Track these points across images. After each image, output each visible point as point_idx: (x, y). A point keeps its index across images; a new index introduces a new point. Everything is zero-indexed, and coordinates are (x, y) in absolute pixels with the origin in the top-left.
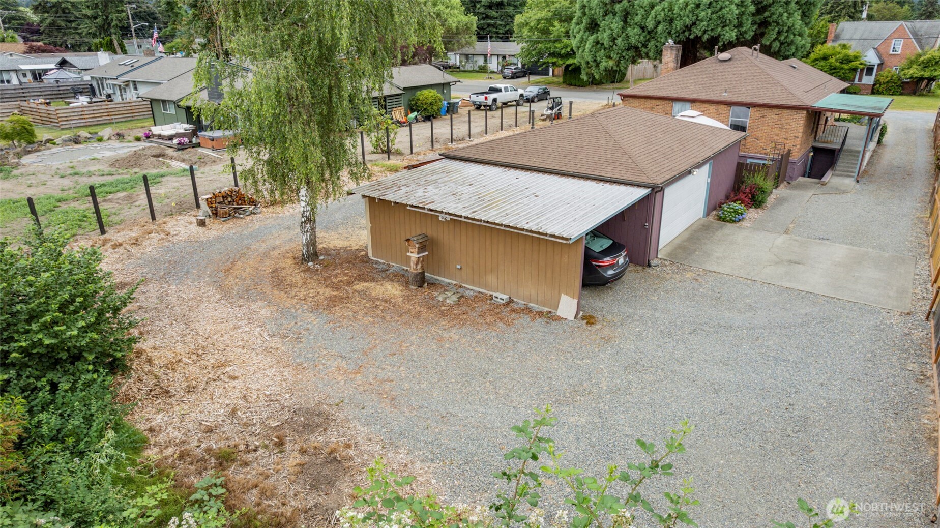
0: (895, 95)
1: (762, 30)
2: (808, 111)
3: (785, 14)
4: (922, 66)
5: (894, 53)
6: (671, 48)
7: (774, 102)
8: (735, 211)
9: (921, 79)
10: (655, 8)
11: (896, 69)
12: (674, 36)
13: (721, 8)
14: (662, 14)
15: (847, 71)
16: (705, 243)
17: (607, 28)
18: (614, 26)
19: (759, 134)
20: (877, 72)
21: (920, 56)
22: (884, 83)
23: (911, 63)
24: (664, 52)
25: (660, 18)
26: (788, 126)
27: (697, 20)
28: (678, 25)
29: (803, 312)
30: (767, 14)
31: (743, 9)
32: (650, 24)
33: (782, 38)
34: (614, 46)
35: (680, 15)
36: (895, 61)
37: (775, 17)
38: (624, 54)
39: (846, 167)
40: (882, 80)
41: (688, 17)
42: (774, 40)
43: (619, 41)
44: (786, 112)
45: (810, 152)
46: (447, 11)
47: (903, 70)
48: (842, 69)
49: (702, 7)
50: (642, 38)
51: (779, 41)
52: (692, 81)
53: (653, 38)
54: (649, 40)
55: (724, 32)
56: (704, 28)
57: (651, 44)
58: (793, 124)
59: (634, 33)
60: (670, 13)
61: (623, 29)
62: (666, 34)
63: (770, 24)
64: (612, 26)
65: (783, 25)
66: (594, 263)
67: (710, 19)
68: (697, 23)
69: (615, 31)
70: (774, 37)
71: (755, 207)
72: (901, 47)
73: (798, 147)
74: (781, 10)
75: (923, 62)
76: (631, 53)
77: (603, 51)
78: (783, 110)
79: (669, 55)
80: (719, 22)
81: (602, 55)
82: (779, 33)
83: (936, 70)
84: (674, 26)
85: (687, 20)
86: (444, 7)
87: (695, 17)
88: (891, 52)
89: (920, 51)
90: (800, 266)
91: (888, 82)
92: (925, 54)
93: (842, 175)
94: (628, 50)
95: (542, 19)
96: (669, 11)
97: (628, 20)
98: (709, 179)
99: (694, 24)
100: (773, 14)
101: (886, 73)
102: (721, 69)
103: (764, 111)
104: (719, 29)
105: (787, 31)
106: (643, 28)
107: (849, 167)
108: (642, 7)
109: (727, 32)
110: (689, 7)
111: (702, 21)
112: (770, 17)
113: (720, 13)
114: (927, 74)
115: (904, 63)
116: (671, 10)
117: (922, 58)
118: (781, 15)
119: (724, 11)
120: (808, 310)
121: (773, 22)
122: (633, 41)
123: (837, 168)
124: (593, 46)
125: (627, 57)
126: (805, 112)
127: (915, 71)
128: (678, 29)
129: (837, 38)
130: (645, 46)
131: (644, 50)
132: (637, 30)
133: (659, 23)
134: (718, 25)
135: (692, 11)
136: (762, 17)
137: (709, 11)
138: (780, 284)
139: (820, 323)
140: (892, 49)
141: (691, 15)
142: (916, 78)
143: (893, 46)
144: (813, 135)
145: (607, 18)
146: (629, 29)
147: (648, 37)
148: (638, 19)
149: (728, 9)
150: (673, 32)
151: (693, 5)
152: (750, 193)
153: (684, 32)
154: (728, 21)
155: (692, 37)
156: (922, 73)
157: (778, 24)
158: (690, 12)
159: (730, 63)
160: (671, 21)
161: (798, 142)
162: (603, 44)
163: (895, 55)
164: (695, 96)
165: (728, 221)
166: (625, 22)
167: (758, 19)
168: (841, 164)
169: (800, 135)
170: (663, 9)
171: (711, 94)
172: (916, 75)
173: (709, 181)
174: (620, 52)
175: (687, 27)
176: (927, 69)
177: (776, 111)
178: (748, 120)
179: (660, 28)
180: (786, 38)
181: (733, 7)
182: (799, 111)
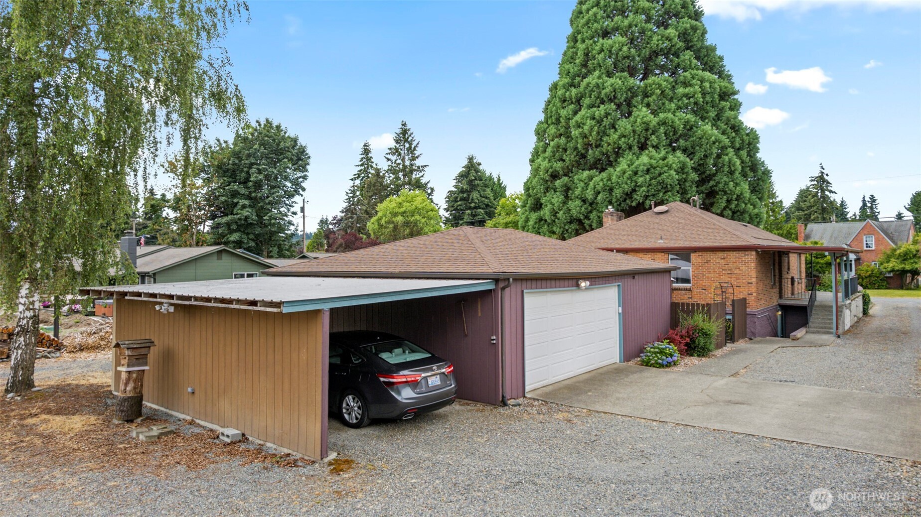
0: (881, 289)
1: (711, 200)
2: (757, 252)
3: (731, 183)
4: (900, 259)
5: (868, 249)
6: (611, 214)
7: (717, 244)
8: (662, 352)
9: (904, 272)
10: (594, 179)
11: (875, 264)
12: (615, 204)
13: (660, 175)
14: (601, 184)
15: (824, 266)
16: (607, 385)
17: (548, 204)
18: (555, 201)
19: (706, 283)
20: (856, 267)
21: (895, 250)
22: (866, 277)
23: (888, 259)
24: (605, 219)
25: (599, 188)
26: (737, 271)
27: (636, 186)
28: (617, 192)
29: (733, 460)
30: (712, 183)
31: (684, 176)
32: (589, 195)
33: (733, 206)
34: (556, 220)
35: (618, 183)
36: (872, 256)
37: (721, 186)
38: (567, 227)
39: (822, 323)
40: (863, 274)
41: (627, 184)
42: (725, 209)
43: (560, 214)
44: (733, 255)
45: (778, 311)
46: (423, 220)
47: (882, 264)
48: (818, 263)
49: (640, 173)
50: (583, 209)
51: (731, 209)
52: (625, 233)
53: (595, 209)
54: (591, 212)
55: (667, 197)
56: (644, 193)
57: (593, 216)
58: (744, 268)
59: (575, 206)
60: (609, 182)
61: (564, 203)
62: (606, 203)
63: (717, 193)
64: (553, 200)
65: (731, 194)
66: (382, 379)
67: (650, 185)
68: (637, 189)
69: (556, 205)
70: (724, 205)
71: (698, 356)
72: (873, 243)
73: (754, 294)
74: (725, 178)
75: (900, 255)
76: (574, 226)
77: (546, 226)
78: (729, 253)
79: (610, 222)
80: (660, 187)
81: (545, 230)
82: (729, 201)
83: (916, 263)
84: (614, 194)
85: (626, 186)
86: (421, 218)
87: (633, 184)
88: (865, 248)
89: (894, 246)
90: (744, 406)
91: (870, 276)
92: (899, 249)
93: (818, 332)
94: (571, 223)
95: (510, 223)
96: (607, 180)
97: (569, 194)
98: (620, 309)
99: (634, 191)
100: (719, 183)
101: (865, 268)
102: (657, 221)
103: (708, 256)
104: (661, 194)
105: (736, 200)
106: (584, 201)
107: (825, 323)
108: (581, 181)
109: (669, 197)
110: (627, 175)
111: (641, 186)
112: (716, 186)
113: (660, 178)
114: (908, 267)
115: (881, 257)
116: (609, 179)
117: (898, 252)
118: (726, 184)
119: (664, 176)
120: (743, 457)
121: (720, 191)
122: (574, 212)
123: (810, 324)
124: (536, 223)
125: (570, 230)
126: (754, 253)
127: (894, 264)
128: (619, 197)
129: (807, 237)
130: (587, 217)
131: (587, 222)
132: (578, 202)
133: (599, 193)
134: (659, 191)
135: (630, 178)
136: (708, 187)
137: (648, 177)
138: (704, 425)
139: (761, 474)
140: (865, 245)
141: (629, 182)
142: (898, 271)
143: (865, 243)
144: (777, 290)
145: (547, 194)
146: (570, 202)
147: (590, 208)
148: (578, 192)
149: (667, 174)
150: (614, 200)
151: (630, 173)
152: (689, 337)
153: (625, 200)
154: (669, 186)
155: (634, 204)
156: (903, 266)
157: (725, 193)
158: (628, 179)
159: (668, 214)
160: (611, 190)
161: (753, 289)
162: (546, 221)
163: (870, 250)
164: (627, 245)
165: (652, 366)
166: (567, 197)
167: (705, 188)
168: (815, 319)
169: (754, 280)
170: (602, 180)
171: (645, 243)
172: (897, 268)
173: (620, 311)
174: (563, 225)
175: (627, 194)
176: (906, 262)
177: (721, 254)
178: (690, 268)
179: (600, 197)
180: (737, 205)
181: (673, 172)
182: (747, 253)
